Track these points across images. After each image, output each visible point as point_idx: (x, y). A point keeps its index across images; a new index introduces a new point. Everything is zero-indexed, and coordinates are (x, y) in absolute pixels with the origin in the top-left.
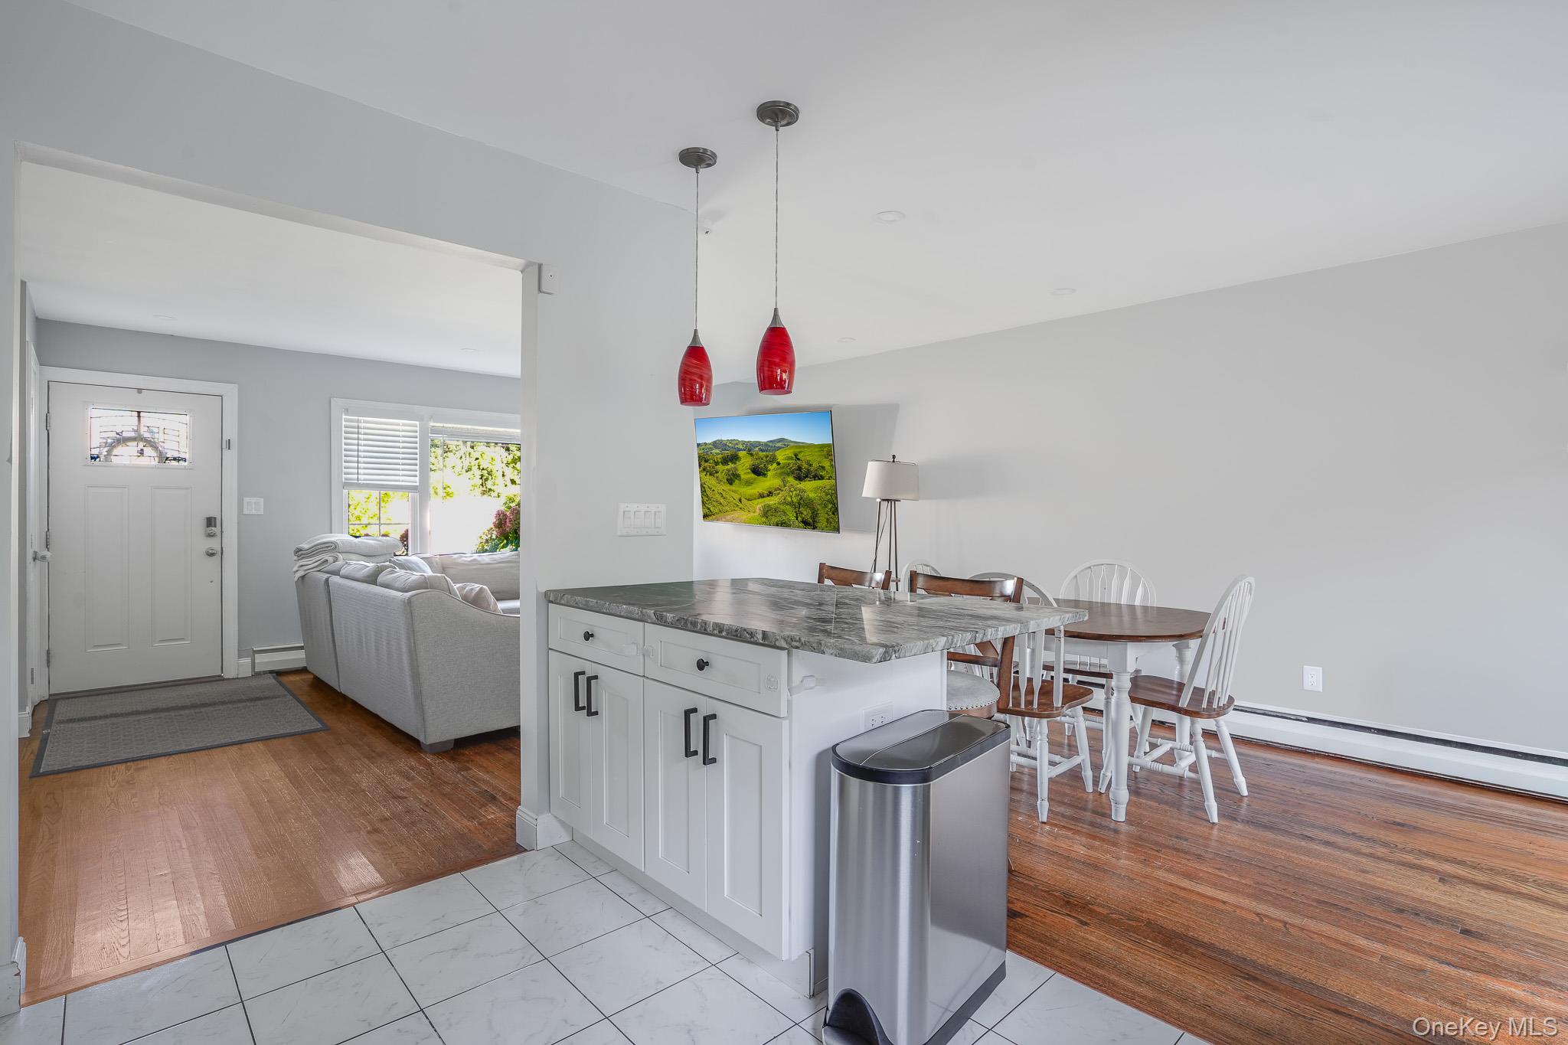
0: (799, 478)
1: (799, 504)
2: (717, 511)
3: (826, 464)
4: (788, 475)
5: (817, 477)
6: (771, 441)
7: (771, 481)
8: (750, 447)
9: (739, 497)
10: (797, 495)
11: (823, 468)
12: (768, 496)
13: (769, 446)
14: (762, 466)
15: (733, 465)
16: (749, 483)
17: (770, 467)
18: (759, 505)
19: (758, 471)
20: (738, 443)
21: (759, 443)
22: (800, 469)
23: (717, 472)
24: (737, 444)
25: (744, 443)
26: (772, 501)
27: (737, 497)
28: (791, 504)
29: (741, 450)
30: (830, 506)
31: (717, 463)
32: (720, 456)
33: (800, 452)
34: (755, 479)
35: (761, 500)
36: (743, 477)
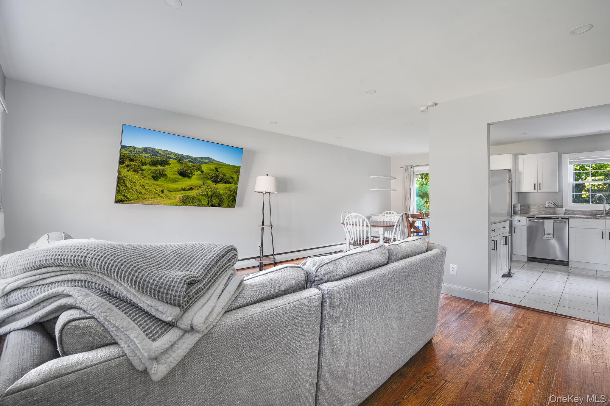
0: (216, 182)
1: (212, 196)
2: (134, 197)
3: (235, 176)
4: (208, 179)
5: (227, 182)
6: (200, 158)
7: (194, 181)
8: (180, 159)
9: (161, 189)
10: (211, 191)
11: (232, 178)
12: (189, 190)
13: (198, 160)
14: (188, 171)
15: (161, 168)
16: (174, 181)
17: (195, 173)
18: (181, 194)
19: (183, 174)
20: (171, 153)
21: (190, 157)
22: (217, 176)
23: (142, 170)
24: (169, 154)
25: (175, 154)
26: (191, 193)
27: (159, 189)
28: (206, 196)
29: (173, 158)
30: (231, 198)
31: (144, 164)
32: (150, 159)
33: (220, 168)
34: (180, 179)
35: (182, 192)
36: (169, 176)
